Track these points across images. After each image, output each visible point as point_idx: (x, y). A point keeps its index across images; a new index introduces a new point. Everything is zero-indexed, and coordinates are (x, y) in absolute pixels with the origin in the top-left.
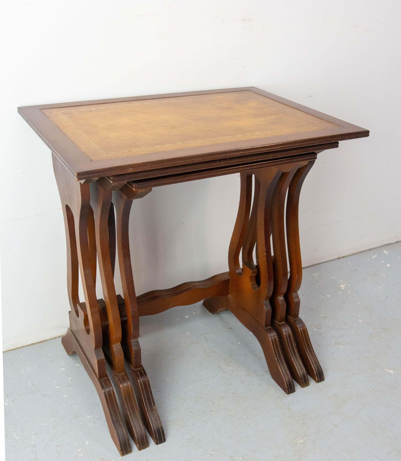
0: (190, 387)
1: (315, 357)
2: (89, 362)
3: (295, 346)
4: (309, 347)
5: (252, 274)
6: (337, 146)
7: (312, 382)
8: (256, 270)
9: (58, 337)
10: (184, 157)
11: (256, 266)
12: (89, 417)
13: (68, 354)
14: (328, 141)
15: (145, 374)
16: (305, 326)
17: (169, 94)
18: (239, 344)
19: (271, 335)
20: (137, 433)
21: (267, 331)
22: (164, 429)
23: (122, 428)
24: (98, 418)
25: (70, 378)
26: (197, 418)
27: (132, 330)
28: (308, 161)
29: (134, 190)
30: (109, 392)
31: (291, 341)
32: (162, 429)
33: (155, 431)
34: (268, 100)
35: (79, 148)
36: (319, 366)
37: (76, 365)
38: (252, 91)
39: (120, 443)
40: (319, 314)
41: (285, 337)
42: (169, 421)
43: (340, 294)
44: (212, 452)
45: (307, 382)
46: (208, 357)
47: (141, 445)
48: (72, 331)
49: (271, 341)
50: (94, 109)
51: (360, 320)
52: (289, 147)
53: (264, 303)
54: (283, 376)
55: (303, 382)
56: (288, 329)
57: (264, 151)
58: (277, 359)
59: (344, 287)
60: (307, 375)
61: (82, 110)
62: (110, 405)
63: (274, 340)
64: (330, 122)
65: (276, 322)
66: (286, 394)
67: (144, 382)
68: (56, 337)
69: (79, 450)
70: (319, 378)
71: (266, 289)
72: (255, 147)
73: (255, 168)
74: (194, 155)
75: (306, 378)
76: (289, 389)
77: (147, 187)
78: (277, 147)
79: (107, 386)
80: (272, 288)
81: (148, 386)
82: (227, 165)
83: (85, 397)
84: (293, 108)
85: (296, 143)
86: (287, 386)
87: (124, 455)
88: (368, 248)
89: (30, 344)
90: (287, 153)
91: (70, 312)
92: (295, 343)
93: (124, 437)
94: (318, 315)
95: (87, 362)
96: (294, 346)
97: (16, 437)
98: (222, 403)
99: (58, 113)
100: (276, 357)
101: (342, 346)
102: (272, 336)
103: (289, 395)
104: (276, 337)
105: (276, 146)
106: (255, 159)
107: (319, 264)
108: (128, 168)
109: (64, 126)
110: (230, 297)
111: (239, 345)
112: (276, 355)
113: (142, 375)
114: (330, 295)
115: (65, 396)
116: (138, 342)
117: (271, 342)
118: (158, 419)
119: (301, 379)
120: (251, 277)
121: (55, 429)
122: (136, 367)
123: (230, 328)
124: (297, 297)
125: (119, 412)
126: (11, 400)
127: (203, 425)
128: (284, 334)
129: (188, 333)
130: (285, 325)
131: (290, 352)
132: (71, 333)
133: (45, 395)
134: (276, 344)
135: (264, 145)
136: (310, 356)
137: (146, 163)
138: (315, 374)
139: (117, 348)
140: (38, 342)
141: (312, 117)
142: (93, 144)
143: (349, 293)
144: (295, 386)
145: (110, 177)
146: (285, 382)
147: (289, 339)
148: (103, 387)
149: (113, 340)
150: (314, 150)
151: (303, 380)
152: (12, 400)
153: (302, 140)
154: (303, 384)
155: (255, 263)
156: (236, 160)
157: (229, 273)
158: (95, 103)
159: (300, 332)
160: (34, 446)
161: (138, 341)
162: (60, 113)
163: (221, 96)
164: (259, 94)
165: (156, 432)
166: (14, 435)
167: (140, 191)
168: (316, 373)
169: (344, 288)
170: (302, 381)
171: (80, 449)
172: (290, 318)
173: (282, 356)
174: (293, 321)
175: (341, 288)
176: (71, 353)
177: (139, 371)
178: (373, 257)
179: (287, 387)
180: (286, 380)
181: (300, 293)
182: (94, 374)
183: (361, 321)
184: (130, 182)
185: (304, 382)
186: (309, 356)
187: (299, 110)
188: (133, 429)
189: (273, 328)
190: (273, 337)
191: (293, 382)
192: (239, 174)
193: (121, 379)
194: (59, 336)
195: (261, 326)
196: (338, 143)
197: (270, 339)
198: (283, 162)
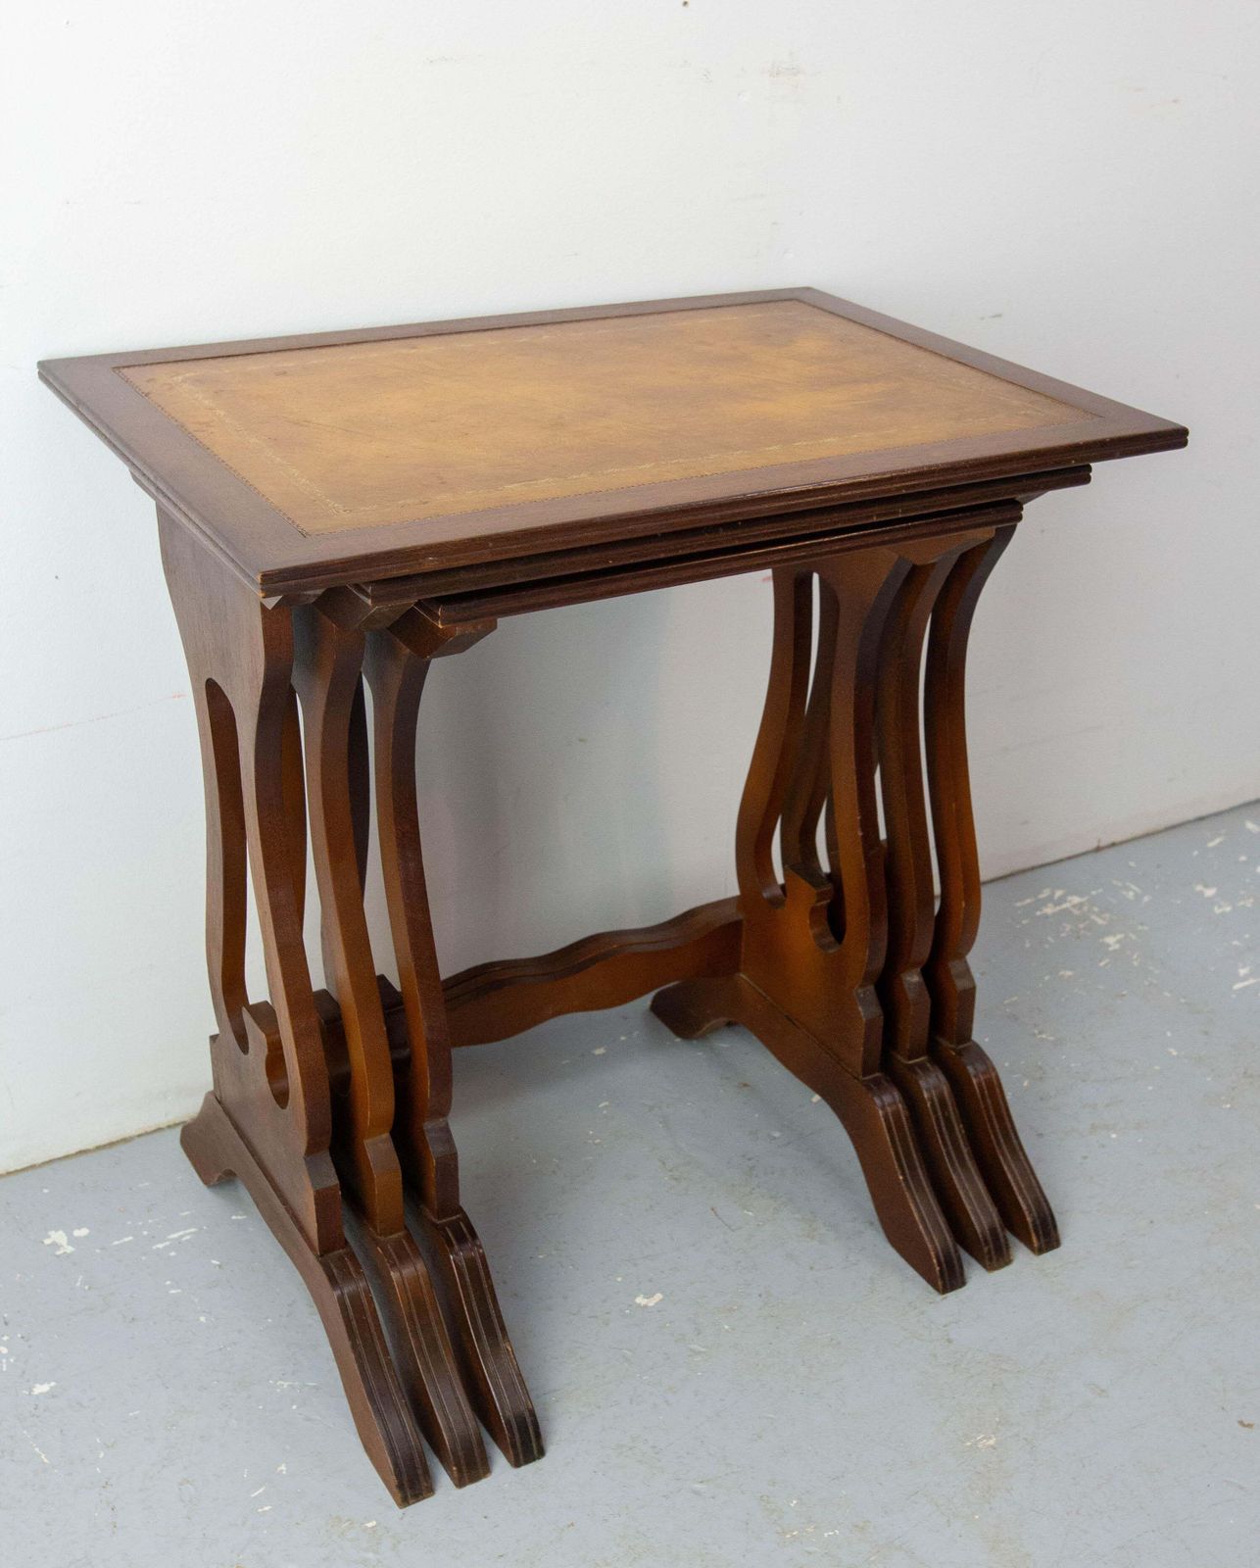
0: (619, 1279)
1: (1029, 1172)
2: (285, 1202)
3: (962, 1137)
4: (1007, 1137)
5: (818, 901)
6: (1087, 480)
7: (1021, 1255)
8: (829, 887)
9: (169, 1127)
10: (601, 518)
11: (829, 876)
12: (285, 1386)
13: (206, 1182)
14: (1057, 463)
15: (474, 1235)
16: (994, 1069)
17: (535, 313)
18: (777, 1134)
19: (882, 1101)
20: (450, 1429)
21: (870, 1089)
22: (537, 1416)
23: (399, 1416)
24: (314, 1386)
25: (214, 1262)
26: (645, 1378)
27: (426, 1087)
28: (994, 527)
29: (440, 627)
30: (355, 1298)
31: (948, 1120)
32: (532, 1414)
33: (508, 1422)
34: (862, 332)
35: (259, 493)
36: (1042, 1200)
37: (234, 1217)
38: (805, 303)
39: (396, 1465)
40: (1036, 1031)
41: (929, 1105)
42: (555, 1391)
43: (1106, 965)
44: (698, 1486)
45: (1005, 1252)
46: (676, 1179)
47: (464, 1468)
48: (220, 1102)
49: (882, 1119)
50: (291, 364)
51: (1172, 1050)
52: (933, 483)
53: (858, 995)
54: (923, 1232)
55: (989, 1252)
56: (939, 1080)
57: (854, 496)
58: (905, 1180)
59: (1118, 942)
60: (1003, 1230)
61: (254, 368)
62: (359, 1342)
63: (894, 1118)
64: (1061, 402)
65: (899, 1057)
66: (936, 1293)
67: (471, 1264)
68: (161, 1126)
69: (256, 1494)
70: (1042, 1237)
71: (862, 949)
72: (826, 484)
73: (827, 553)
74: (633, 514)
75: (1002, 1240)
76: (947, 1278)
77: (482, 616)
78: (895, 485)
79: (347, 1276)
80: (884, 944)
81: (482, 1274)
82: (737, 543)
83: (270, 1320)
84: (941, 355)
85: (956, 469)
86: (940, 1264)
87: (409, 1504)
88: (1191, 815)
89: (73, 1152)
90: (926, 501)
91: (213, 1038)
92: (961, 1126)
93: (409, 1442)
94: (1034, 1035)
95: (277, 1201)
96: (960, 1137)
97: (43, 1457)
98: (726, 1327)
99: (175, 379)
100: (899, 1172)
101: (1114, 1136)
102: (887, 1103)
103: (944, 1296)
104: (900, 1106)
105: (891, 480)
106: (826, 522)
107: (1033, 869)
108: (425, 556)
109: (200, 423)
110: (746, 981)
111: (775, 1138)
112: (901, 1166)
113: (461, 1239)
114: (1071, 970)
115: (202, 1319)
116: (447, 1130)
117: (884, 1124)
118: (518, 1383)
119: (983, 1244)
120: (813, 911)
121: (173, 1425)
122: (443, 1212)
123: (745, 1085)
124: (967, 973)
125: (389, 1362)
126: (19, 1336)
127: (666, 1401)
128: (926, 1095)
129: (607, 1103)
130: (928, 1069)
131: (944, 1154)
132: (219, 1107)
133: (133, 1319)
134: (900, 1128)
135: (854, 478)
136: (1013, 1166)
137: (480, 538)
138: (1031, 1226)
139: (377, 1150)
140: (103, 1143)
141: (1006, 384)
142: (304, 480)
143: (1135, 963)
144: (965, 1267)
145: (364, 587)
146: (932, 1253)
147: (943, 1113)
148: (333, 1282)
149: (366, 1123)
150: (1012, 493)
151: (991, 1246)
152: (23, 1337)
153: (976, 460)
154: (991, 1259)
155: (825, 867)
156: (767, 528)
157: (741, 901)
158: (295, 344)
159: (976, 1088)
160: (107, 1483)
161: (447, 1124)
162: (182, 381)
163: (704, 320)
164: (831, 313)
165: (515, 1426)
166: (37, 1449)
167: (458, 630)
168: (1034, 1222)
169: (1117, 946)
170: (986, 1249)
171: (261, 1491)
172: (945, 1043)
173: (922, 1169)
174: (954, 1054)
175: (1108, 945)
176: (216, 1179)
177: (450, 1224)
178: (1211, 845)
179: (938, 1269)
180: (935, 1248)
181: (975, 959)
182: (301, 1239)
183: (1175, 1053)
184: (426, 600)
185: (993, 1253)
186: (1009, 1167)
187: (959, 363)
188: (438, 1417)
189: (888, 1078)
190: (889, 1105)
191: (956, 1251)
192: (768, 572)
193: (393, 1254)
194: (171, 1123)
195: (850, 1070)
196: (1089, 469)
197: (881, 1112)
198: (913, 532)
